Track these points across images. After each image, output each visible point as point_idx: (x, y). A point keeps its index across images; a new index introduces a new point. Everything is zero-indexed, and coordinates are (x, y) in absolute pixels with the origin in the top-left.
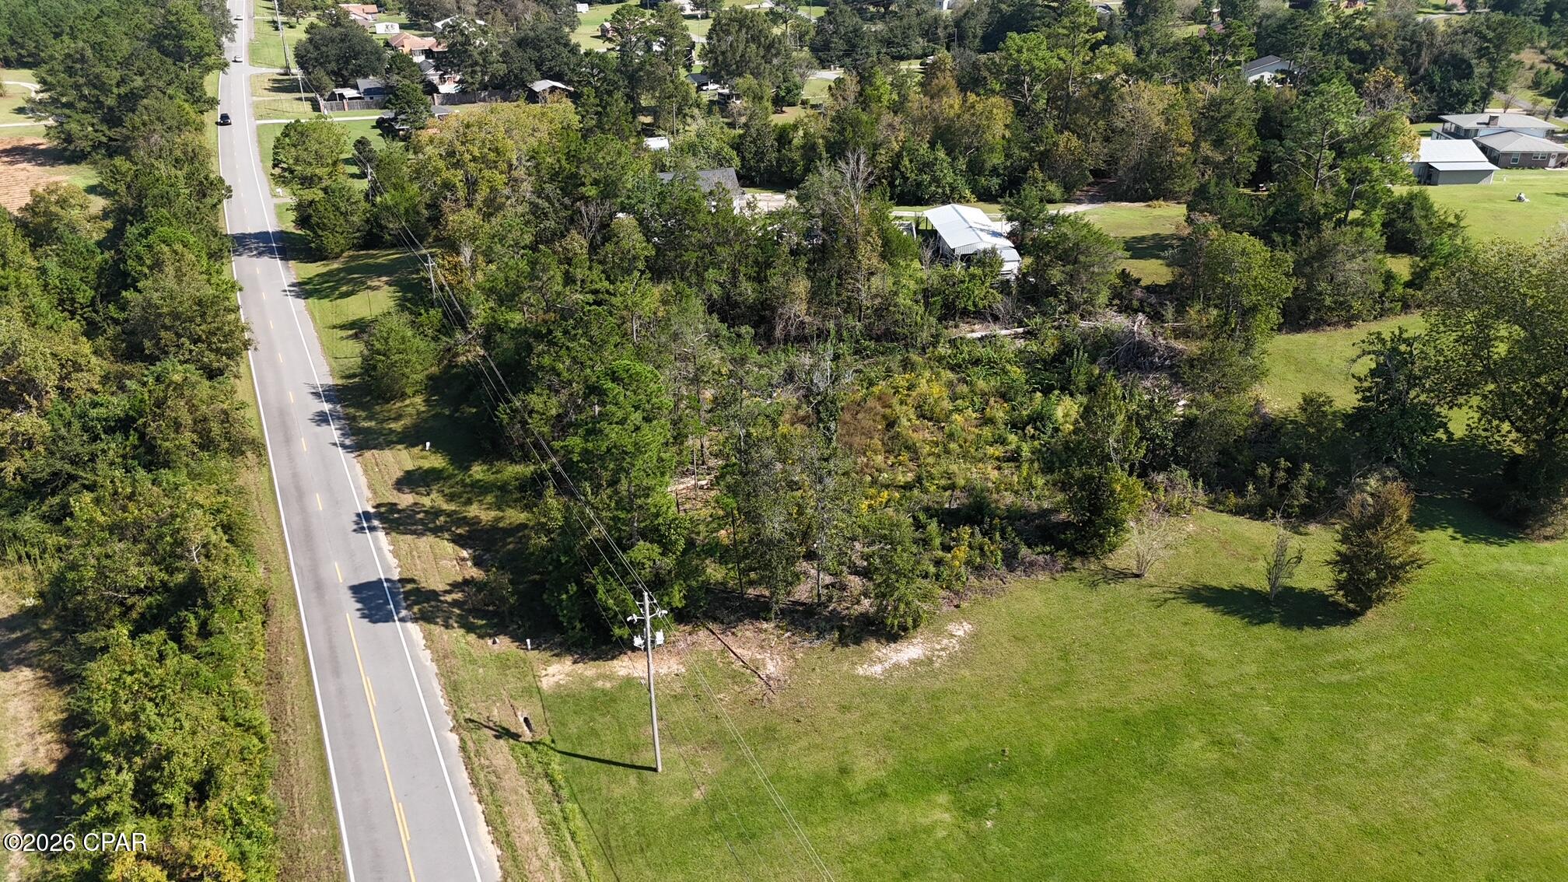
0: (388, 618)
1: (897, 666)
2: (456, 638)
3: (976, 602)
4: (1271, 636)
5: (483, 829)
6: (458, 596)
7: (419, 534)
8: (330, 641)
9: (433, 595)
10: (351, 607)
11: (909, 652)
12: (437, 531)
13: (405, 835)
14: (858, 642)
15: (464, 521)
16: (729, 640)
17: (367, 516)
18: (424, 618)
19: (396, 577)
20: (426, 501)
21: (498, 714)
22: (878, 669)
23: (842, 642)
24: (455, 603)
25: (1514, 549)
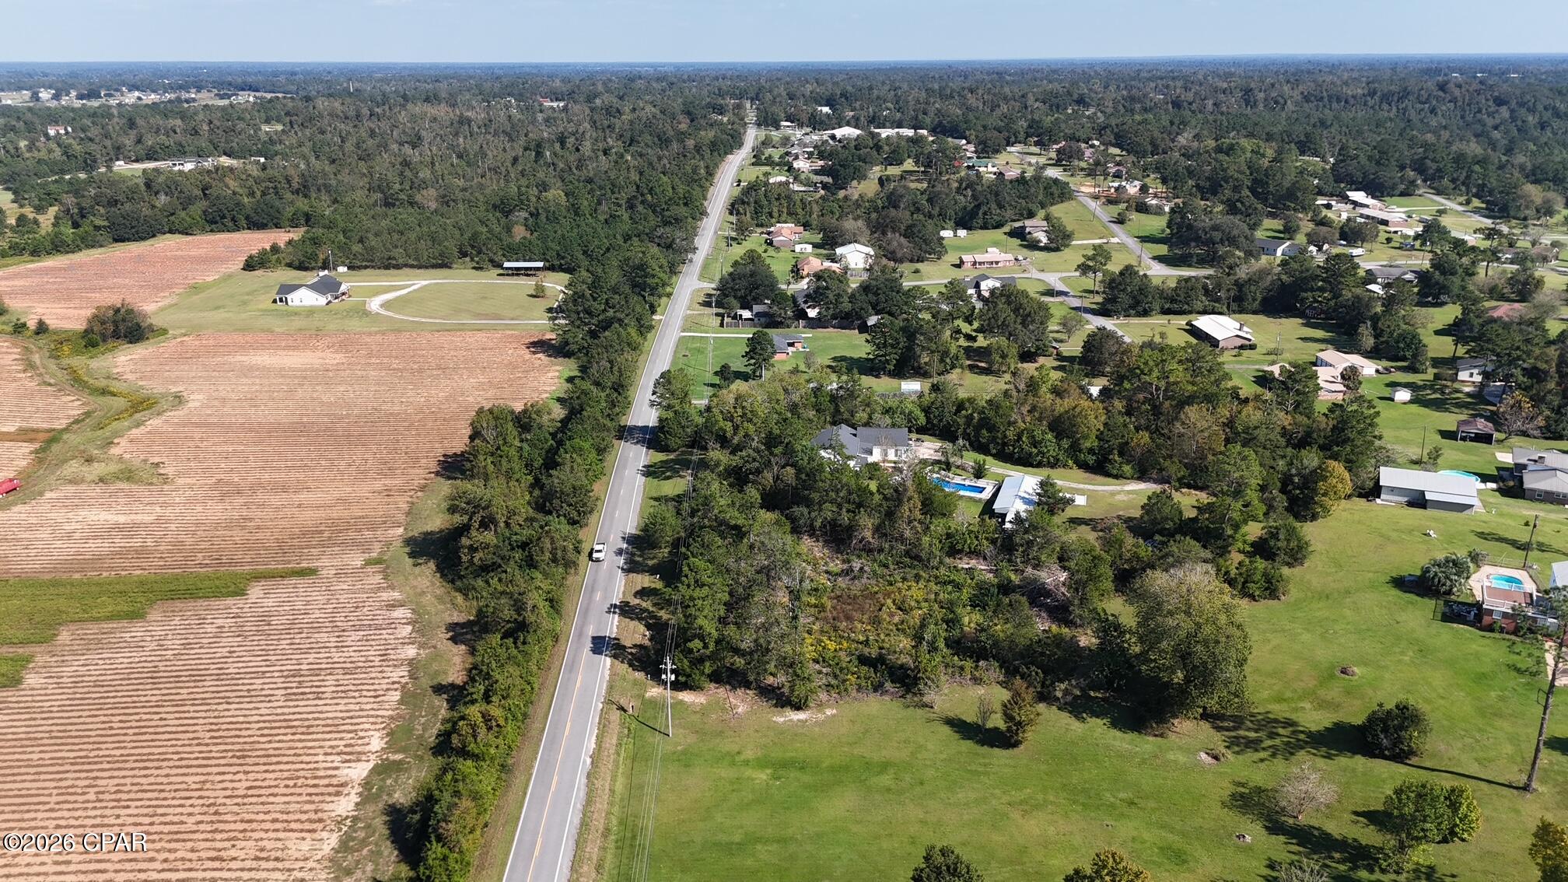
0: (600, 653)
1: (791, 720)
2: (623, 668)
3: (847, 702)
4: (968, 745)
5: (594, 738)
6: (633, 651)
7: (632, 619)
8: (575, 656)
9: (625, 647)
10: (589, 645)
11: (801, 716)
12: (640, 619)
13: (566, 733)
14: (782, 707)
15: (655, 617)
16: (731, 694)
17: (615, 606)
18: (615, 657)
19: (613, 636)
20: (644, 605)
21: (623, 702)
22: (782, 719)
23: (776, 706)
24: (631, 654)
25: (1130, 736)
